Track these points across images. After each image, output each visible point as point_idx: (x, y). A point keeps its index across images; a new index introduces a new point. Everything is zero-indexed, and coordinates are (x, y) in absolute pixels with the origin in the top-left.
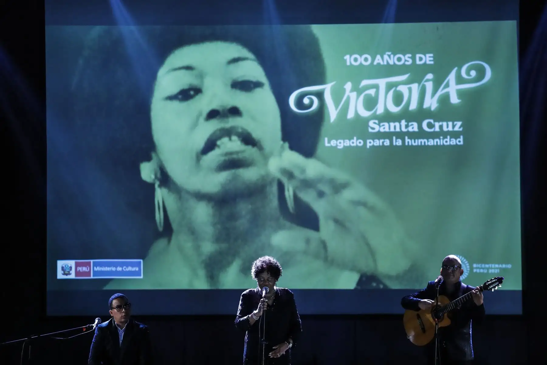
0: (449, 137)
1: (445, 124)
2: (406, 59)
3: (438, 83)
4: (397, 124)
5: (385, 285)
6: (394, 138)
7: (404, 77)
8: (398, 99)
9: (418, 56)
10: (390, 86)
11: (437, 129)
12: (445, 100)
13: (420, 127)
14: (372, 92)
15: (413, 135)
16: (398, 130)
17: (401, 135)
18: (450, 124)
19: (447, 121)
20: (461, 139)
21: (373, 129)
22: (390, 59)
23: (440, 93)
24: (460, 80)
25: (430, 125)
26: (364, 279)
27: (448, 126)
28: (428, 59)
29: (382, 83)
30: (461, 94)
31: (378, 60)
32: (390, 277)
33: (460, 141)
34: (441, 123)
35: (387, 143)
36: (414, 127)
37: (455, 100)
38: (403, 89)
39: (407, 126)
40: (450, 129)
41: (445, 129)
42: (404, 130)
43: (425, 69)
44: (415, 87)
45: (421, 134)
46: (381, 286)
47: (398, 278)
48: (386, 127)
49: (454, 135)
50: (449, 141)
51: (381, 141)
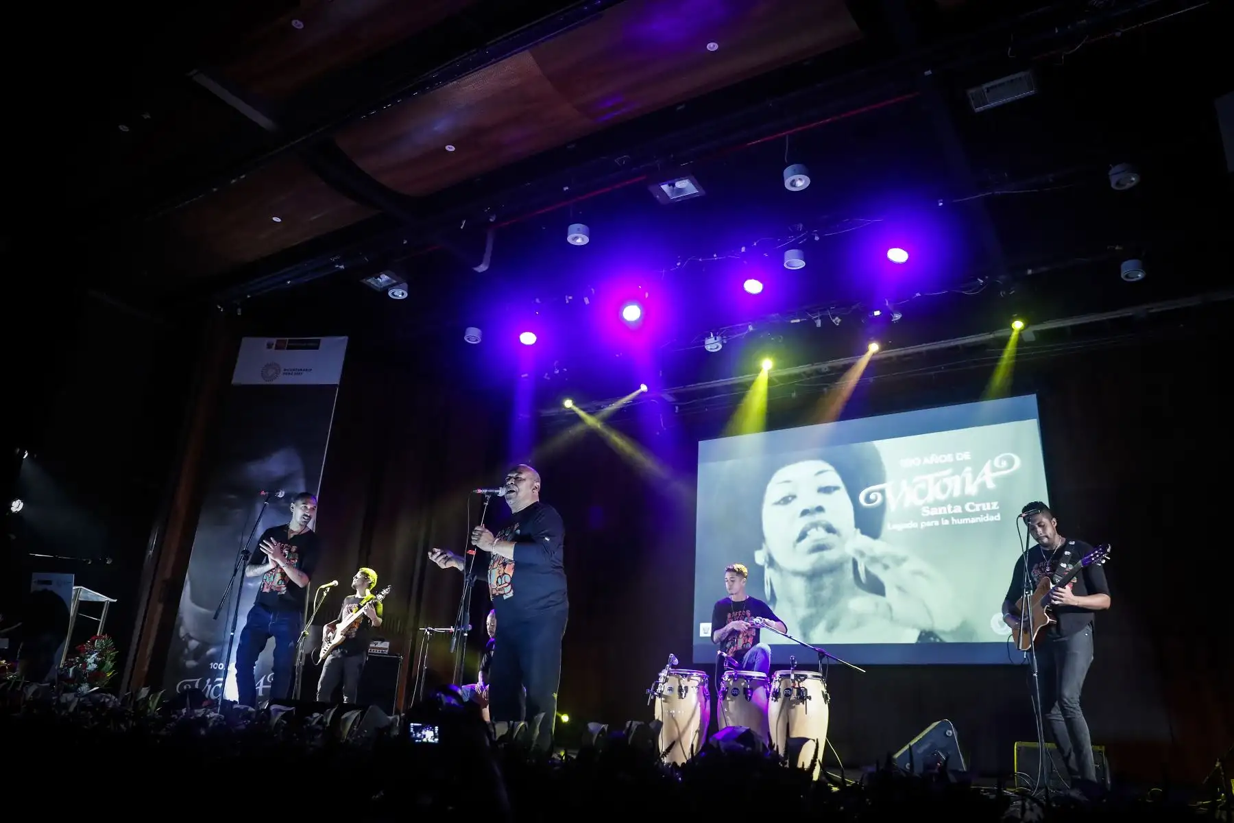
0: (987, 515)
1: (983, 505)
2: (949, 458)
3: (975, 474)
4: (944, 508)
5: (940, 640)
6: (942, 519)
7: (949, 471)
8: (944, 489)
9: (958, 454)
10: (937, 480)
11: (978, 509)
12: (983, 486)
13: (963, 509)
14: (922, 486)
15: (957, 516)
16: (945, 512)
17: (948, 517)
18: (988, 504)
19: (985, 502)
20: (999, 516)
21: (925, 513)
22: (934, 459)
23: (979, 480)
24: (994, 470)
25: (971, 507)
26: (923, 634)
27: (986, 507)
28: (966, 456)
29: (930, 478)
30: (996, 480)
31: (926, 461)
32: (944, 633)
33: (998, 517)
34: (980, 505)
35: (937, 523)
36: (958, 509)
37: (991, 485)
38: (947, 481)
39: (952, 509)
40: (989, 508)
41: (984, 509)
42: (950, 512)
43: (965, 463)
44: (957, 479)
45: (965, 514)
46: (938, 641)
47: (952, 633)
48: (934, 512)
49: (993, 513)
50: (987, 519)
51: (932, 522)
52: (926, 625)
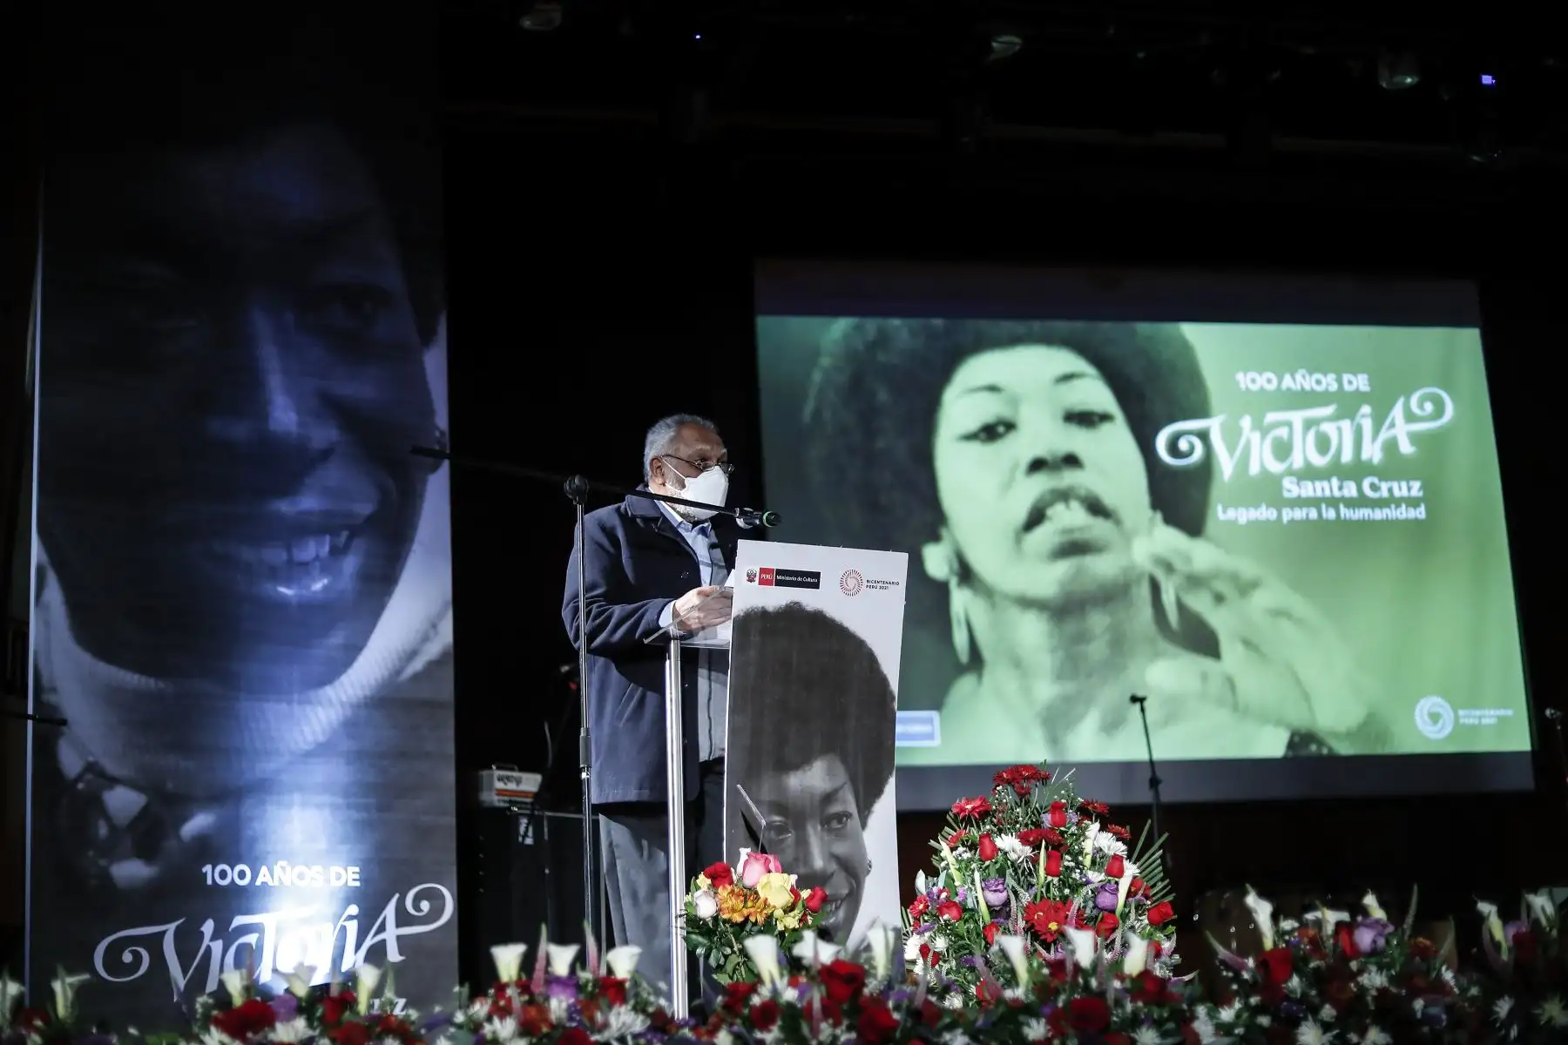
0: (1404, 506)
1: (1395, 485)
2: (1329, 382)
3: (1379, 421)
4: (1325, 484)
5: (1330, 749)
6: (1324, 506)
7: (1329, 410)
8: (1323, 444)
9: (1346, 377)
10: (1309, 424)
11: (1385, 493)
12: (1391, 447)
13: (1360, 489)
14: (1283, 432)
15: (1351, 503)
16: (1328, 493)
17: (1333, 502)
18: (1404, 484)
19: (1398, 479)
20: (1422, 508)
21: (1289, 491)
22: (1303, 381)
23: (1384, 435)
24: (1410, 417)
25: (1374, 487)
26: (1297, 739)
27: (1400, 489)
28: (1361, 382)
29: (1297, 417)
30: (1415, 438)
31: (1287, 382)
32: (1337, 735)
33: (1420, 513)
34: (1389, 484)
35: (1313, 514)
36: (1350, 490)
37: (1406, 448)
38: (1329, 428)
39: (1340, 488)
40: (1405, 493)
41: (1397, 493)
42: (1337, 493)
43: (1359, 398)
44: (1346, 424)
45: (1361, 501)
46: (1325, 751)
47: (1349, 735)
48: (1308, 490)
49: (1412, 502)
50: (1403, 513)
51: (1305, 510)
52: (1300, 718)
